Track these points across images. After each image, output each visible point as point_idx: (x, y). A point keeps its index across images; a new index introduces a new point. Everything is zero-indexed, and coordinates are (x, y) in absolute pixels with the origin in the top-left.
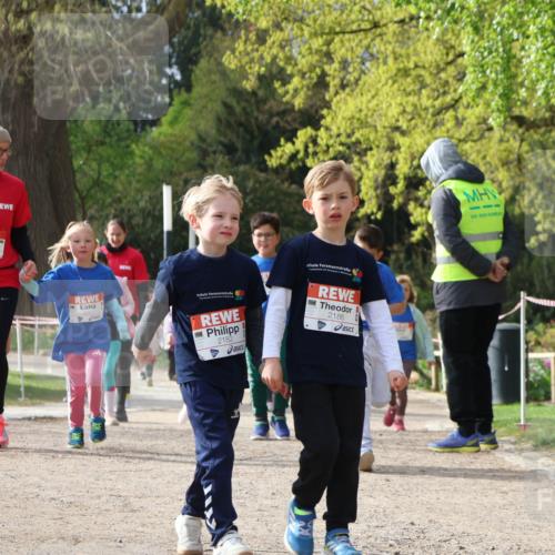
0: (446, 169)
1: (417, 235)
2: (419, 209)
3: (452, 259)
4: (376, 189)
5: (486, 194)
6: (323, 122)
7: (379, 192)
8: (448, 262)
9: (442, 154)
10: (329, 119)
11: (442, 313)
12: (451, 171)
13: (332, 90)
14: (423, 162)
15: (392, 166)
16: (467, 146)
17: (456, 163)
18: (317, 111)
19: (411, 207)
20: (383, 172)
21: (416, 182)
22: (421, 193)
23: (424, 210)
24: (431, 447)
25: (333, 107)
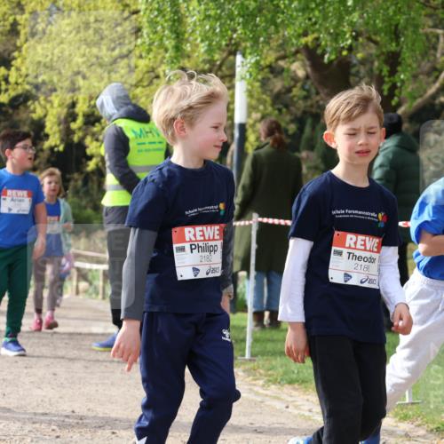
0: (118, 110)
1: (92, 165)
2: (95, 144)
3: (120, 187)
4: (59, 125)
5: (151, 132)
6: (13, 63)
7: (61, 127)
8: (116, 188)
9: (115, 96)
10: (19, 60)
11: (110, 233)
12: (122, 111)
13: (22, 37)
14: (98, 102)
15: (73, 105)
16: (138, 91)
17: (127, 104)
18: (9, 55)
19: (88, 141)
20: (65, 110)
21: (92, 119)
22: (96, 128)
23: (99, 144)
24: (95, 346)
25: (24, 52)
